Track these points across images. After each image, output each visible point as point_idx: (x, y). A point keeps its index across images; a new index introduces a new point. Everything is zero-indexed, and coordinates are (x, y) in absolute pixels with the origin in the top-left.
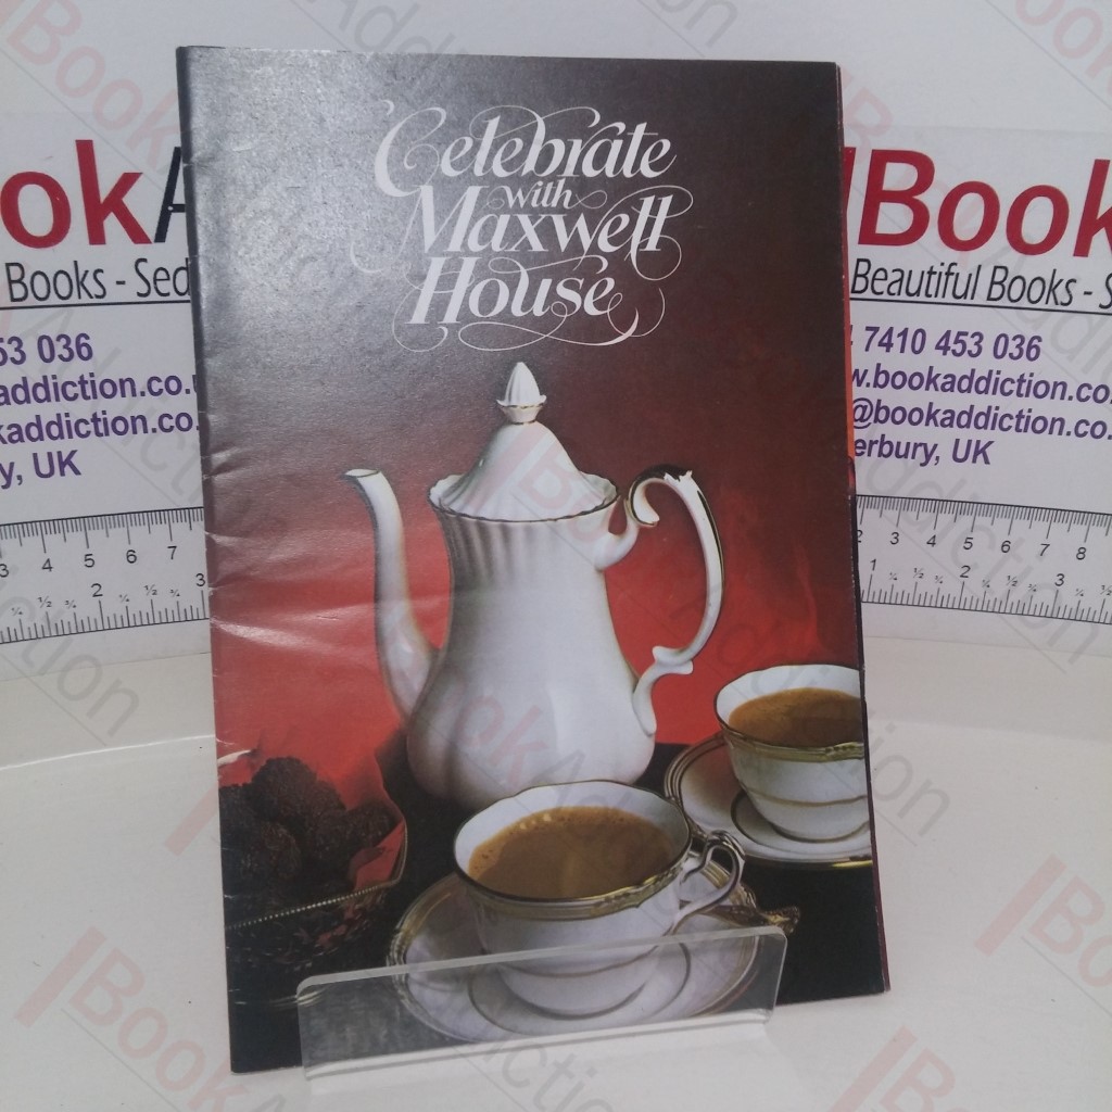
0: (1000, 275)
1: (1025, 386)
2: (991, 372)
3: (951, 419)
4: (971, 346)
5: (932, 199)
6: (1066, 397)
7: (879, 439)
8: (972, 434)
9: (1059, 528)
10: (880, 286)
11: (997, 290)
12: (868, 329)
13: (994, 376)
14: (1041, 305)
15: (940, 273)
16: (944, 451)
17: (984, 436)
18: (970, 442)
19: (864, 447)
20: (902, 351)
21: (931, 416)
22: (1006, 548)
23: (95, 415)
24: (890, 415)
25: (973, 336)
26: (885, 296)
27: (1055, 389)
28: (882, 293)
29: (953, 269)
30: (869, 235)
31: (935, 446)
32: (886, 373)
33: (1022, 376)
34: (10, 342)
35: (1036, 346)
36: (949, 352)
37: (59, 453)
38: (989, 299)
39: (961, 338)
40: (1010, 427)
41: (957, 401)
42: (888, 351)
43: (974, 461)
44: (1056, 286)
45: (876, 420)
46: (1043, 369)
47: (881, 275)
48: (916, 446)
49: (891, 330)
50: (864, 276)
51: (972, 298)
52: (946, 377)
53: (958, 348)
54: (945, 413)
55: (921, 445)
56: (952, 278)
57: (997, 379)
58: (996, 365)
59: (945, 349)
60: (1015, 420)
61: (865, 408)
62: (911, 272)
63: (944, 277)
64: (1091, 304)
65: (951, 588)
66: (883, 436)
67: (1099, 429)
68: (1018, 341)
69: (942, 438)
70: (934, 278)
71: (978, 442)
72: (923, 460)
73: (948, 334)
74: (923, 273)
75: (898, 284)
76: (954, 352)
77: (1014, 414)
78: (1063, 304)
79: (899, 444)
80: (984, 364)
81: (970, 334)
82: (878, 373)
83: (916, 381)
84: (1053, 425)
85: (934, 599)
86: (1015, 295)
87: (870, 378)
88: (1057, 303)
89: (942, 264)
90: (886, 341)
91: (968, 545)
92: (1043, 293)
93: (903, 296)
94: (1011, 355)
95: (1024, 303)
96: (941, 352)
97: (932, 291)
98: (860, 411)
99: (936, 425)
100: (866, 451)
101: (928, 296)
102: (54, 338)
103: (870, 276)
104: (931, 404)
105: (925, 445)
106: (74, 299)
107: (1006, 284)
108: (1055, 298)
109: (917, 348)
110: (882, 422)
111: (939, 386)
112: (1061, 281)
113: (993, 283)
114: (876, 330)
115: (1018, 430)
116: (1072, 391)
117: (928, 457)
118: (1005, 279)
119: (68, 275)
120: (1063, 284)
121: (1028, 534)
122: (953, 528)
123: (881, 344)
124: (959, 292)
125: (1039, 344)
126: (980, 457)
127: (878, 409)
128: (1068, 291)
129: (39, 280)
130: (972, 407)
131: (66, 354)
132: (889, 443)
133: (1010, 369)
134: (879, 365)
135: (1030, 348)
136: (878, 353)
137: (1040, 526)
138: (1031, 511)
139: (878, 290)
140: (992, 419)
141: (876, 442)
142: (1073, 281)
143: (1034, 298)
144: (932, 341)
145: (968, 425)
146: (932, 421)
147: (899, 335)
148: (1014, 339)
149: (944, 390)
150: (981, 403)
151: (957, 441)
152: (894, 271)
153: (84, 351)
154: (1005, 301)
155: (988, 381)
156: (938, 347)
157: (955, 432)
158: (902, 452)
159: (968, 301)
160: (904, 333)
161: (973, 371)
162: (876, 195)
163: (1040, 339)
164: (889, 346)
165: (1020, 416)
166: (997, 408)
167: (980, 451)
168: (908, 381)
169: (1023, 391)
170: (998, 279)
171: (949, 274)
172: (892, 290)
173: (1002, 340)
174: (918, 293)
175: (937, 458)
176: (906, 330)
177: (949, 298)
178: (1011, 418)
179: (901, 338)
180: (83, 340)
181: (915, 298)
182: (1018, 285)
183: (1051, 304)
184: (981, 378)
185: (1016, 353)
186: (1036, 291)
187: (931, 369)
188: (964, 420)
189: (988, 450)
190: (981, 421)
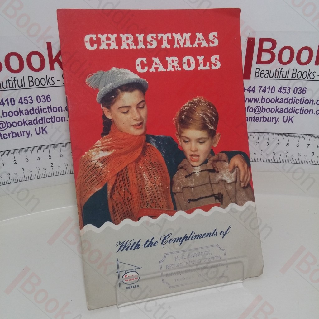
0: (295, 71)
1: (302, 101)
2: (293, 97)
3: (282, 111)
4: (287, 91)
5: (276, 51)
6: (314, 104)
7: (263, 117)
8: (288, 115)
9: (312, 140)
10: (262, 75)
11: (294, 75)
12: (259, 87)
13: (294, 99)
14: (306, 79)
16: (281, 120)
17: (291, 115)
18: (287, 117)
19: (259, 119)
20: (269, 93)
21: (277, 110)
22: (298, 146)
23: (51, 117)
24: (266, 110)
25: (288, 88)
26: (264, 78)
27: (311, 102)
29: (282, 70)
30: (259, 61)
31: (278, 118)
32: (264, 99)
33: (301, 98)
34: (29, 97)
35: (305, 90)
36: (282, 93)
37: (42, 128)
38: (292, 78)
39: (285, 88)
40: (298, 113)
41: (284, 106)
42: (265, 93)
43: (289, 122)
44: (310, 74)
45: (262, 112)
46: (307, 96)
47: (262, 72)
48: (273, 118)
49: (265, 87)
50: (258, 72)
51: (287, 78)
52: (281, 99)
53: (284, 91)
54: (281, 109)
55: (274, 118)
56: (282, 72)
57: (295, 99)
58: (294, 95)
59: (280, 92)
60: (300, 110)
61: (259, 109)
62: (271, 71)
63: (280, 72)
66: (264, 116)
68: (300, 89)
69: (280, 116)
70: (277, 72)
71: (290, 117)
72: (275, 122)
73: (281, 87)
74: (274, 71)
75: (267, 74)
76: (283, 92)
77: (299, 109)
78: (312, 78)
79: (268, 118)
80: (291, 95)
81: (287, 87)
82: (262, 99)
83: (273, 100)
84: (310, 111)
85: (278, 160)
86: (299, 76)
87: (260, 100)
88: (310, 78)
89: (279, 69)
91: (288, 145)
92: (307, 75)
93: (269, 78)
94: (298, 93)
95: (301, 78)
97: (276, 76)
98: (257, 109)
99: (278, 112)
100: (259, 120)
101: (275, 77)
102: (41, 96)
103: (260, 72)
104: (277, 107)
105: (275, 118)
106: (46, 85)
107: (297, 73)
108: (310, 77)
109: (273, 91)
110: (264, 112)
111: (279, 102)
112: (311, 72)
113: (293, 73)
114: (261, 87)
115: (300, 113)
116: (315, 102)
117: (276, 121)
118: (296, 72)
119: (44, 79)
120: (312, 73)
121: (304, 142)
122: (283, 141)
123: (263, 91)
124: (284, 76)
126: (290, 121)
127: (262, 109)
128: (313, 75)
129: (37, 81)
130: (288, 107)
131: (44, 101)
132: (266, 118)
133: (298, 96)
134: (262, 97)
135: (303, 91)
136: (262, 93)
137: (307, 139)
138: (304, 135)
139: (262, 76)
140: (293, 111)
141: (262, 118)
142: (315, 72)
143: (304, 77)
144: (277, 89)
145: (287, 112)
146: (277, 112)
147: (268, 88)
148: (299, 88)
149: (280, 103)
150: (290, 106)
151: (284, 117)
152: (266, 71)
153: (49, 100)
154: (296, 78)
155: (292, 100)
156: (278, 91)
157: (283, 114)
158: (269, 120)
159: (286, 78)
160: (269, 88)
161: (288, 97)
162: (261, 50)
163: (306, 88)
164: (265, 91)
165: (301, 109)
166: (295, 107)
167: (291, 119)
168: (270, 101)
170: (294, 72)
171: (281, 71)
172: (266, 76)
173: (296, 89)
174: (273, 77)
175: (279, 122)
176: (270, 87)
177: (281, 78)
178: (299, 110)
179: (268, 89)
180: (48, 97)
181: (272, 78)
182: (300, 74)
183: (309, 79)
184: (290, 99)
185: (300, 92)
186: (305, 75)
187: (277, 97)
188: (286, 111)
189: (292, 119)
190: (291, 111)
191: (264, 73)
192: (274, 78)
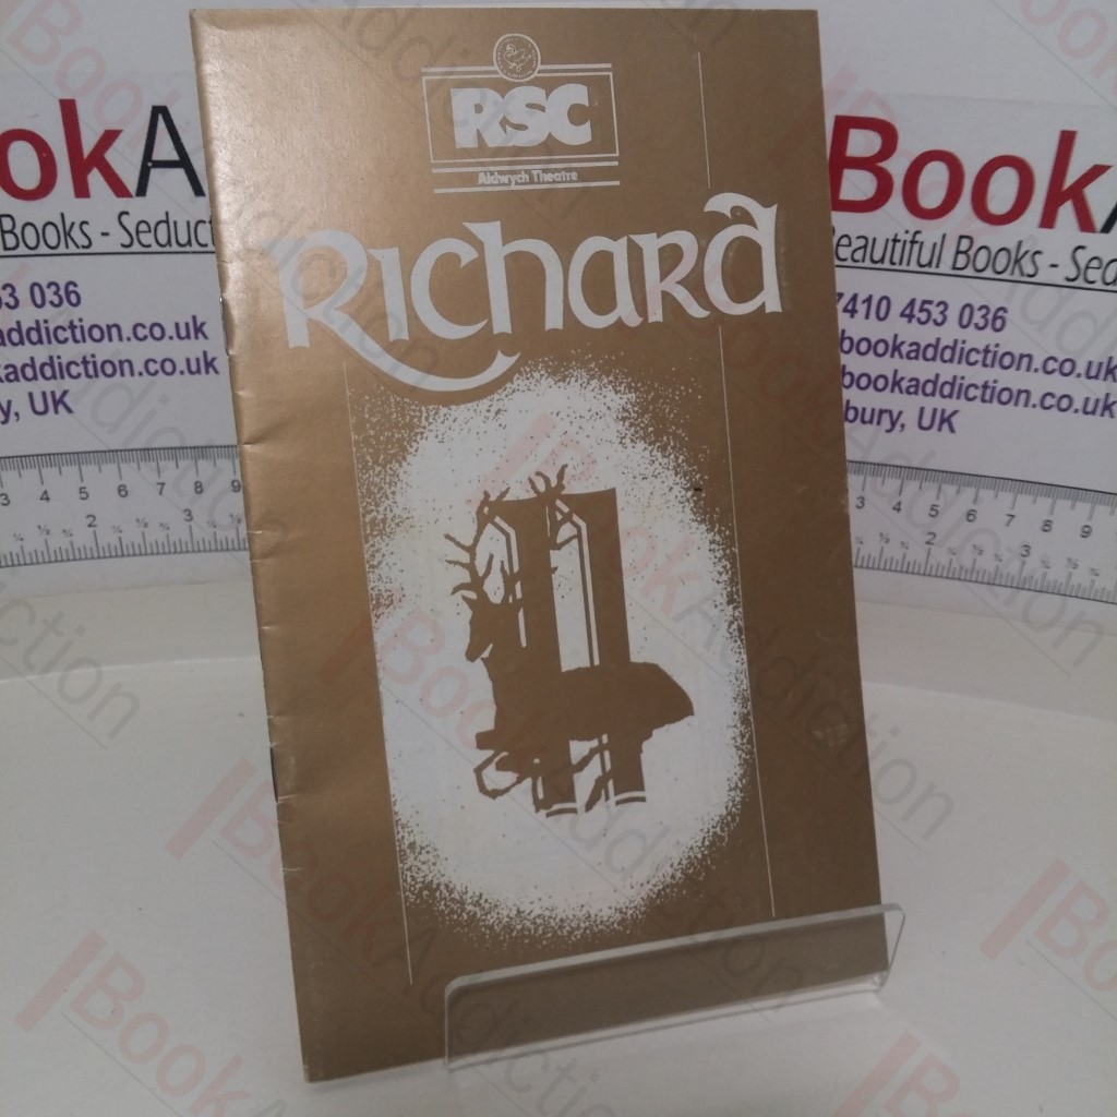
0: (965, 244)
1: (991, 357)
2: (956, 342)
3: (916, 387)
4: (936, 312)
5: (897, 167)
6: (1032, 369)
7: (844, 405)
8: (937, 402)
9: (1024, 500)
10: (844, 252)
11: (962, 260)
13: (959, 346)
14: (1005, 276)
15: (905, 242)
16: (910, 418)
17: (949, 405)
18: (935, 411)
20: (867, 317)
21: (896, 383)
22: (971, 518)
23: (84, 358)
24: (855, 381)
25: (938, 305)
26: (849, 263)
27: (1022, 361)
28: (845, 260)
29: (918, 237)
30: (833, 201)
31: (900, 413)
32: (850, 339)
33: (987, 346)
35: (1001, 317)
36: (914, 320)
37: (53, 392)
38: (954, 268)
39: (926, 306)
40: (975, 398)
41: (922, 370)
42: (852, 316)
43: (940, 429)
44: (1022, 257)
46: (1011, 340)
47: (845, 241)
48: (881, 412)
49: (854, 298)
51: (937, 266)
52: (911, 345)
53: (923, 316)
54: (911, 380)
55: (886, 411)
56: (916, 247)
57: (962, 349)
58: (961, 334)
59: (910, 317)
60: (981, 390)
62: (874, 240)
63: (908, 246)
64: (1058, 277)
65: (917, 554)
66: (848, 402)
67: (1065, 403)
68: (984, 311)
69: (907, 405)
70: (899, 246)
71: (943, 411)
72: (889, 427)
73: (912, 302)
74: (888, 240)
75: (862, 251)
76: (919, 320)
77: (980, 384)
78: (1028, 276)
79: (864, 409)
80: (949, 333)
81: (936, 302)
82: (842, 341)
83: (881, 348)
84: (1019, 396)
85: (900, 564)
86: (980, 265)
88: (1022, 274)
89: (907, 232)
90: (850, 307)
91: (933, 513)
92: (1008, 263)
93: (868, 263)
94: (976, 325)
95: (989, 273)
96: (906, 319)
97: (896, 259)
99: (901, 392)
101: (892, 263)
102: (44, 285)
104: (896, 372)
105: (890, 412)
106: (62, 249)
107: (971, 253)
108: (1021, 269)
109: (882, 314)
110: (847, 387)
111: (904, 354)
112: (1027, 251)
113: (958, 252)
114: (840, 296)
115: (983, 401)
116: (1037, 363)
117: (893, 424)
118: (969, 249)
119: (55, 226)
120: (1029, 256)
121: (993, 506)
122: (918, 496)
123: (845, 310)
124: (924, 260)
125: (1005, 315)
126: (945, 426)
127: (844, 375)
128: (1034, 263)
129: (29, 230)
130: (937, 376)
131: (56, 300)
132: (856, 409)
133: (976, 339)
134: (843, 332)
135: (996, 319)
136: (842, 319)
137: (1006, 497)
138: (996, 482)
139: (842, 257)
140: (957, 389)
142: (1040, 253)
143: (999, 269)
144: (897, 308)
145: (933, 394)
146: (896, 389)
147: (864, 302)
148: (980, 309)
149: (909, 358)
150: (947, 371)
151: (922, 410)
152: (858, 238)
153: (73, 298)
154: (969, 271)
155: (954, 350)
156: (902, 315)
157: (920, 400)
158: (867, 418)
159: (933, 270)
160: (869, 300)
161: (938, 340)
162: (840, 161)
163: (1005, 310)
164: (853, 312)
165: (985, 386)
166: (962, 378)
167: (946, 420)
168: (872, 347)
169: (989, 362)
170: (962, 249)
171: (913, 242)
172: (856, 257)
173: (967, 311)
174: (882, 260)
175: (903, 426)
176: (871, 297)
177: (914, 266)
178: (977, 387)
179: (866, 305)
180: (71, 288)
181: (878, 266)
182: (983, 255)
183: (1017, 276)
184: (946, 347)
185: (982, 323)
186: (1002, 261)
187: (896, 336)
188: (929, 388)
189: (954, 419)
190: (947, 390)
191: (850, 245)
192: (887, 265)
